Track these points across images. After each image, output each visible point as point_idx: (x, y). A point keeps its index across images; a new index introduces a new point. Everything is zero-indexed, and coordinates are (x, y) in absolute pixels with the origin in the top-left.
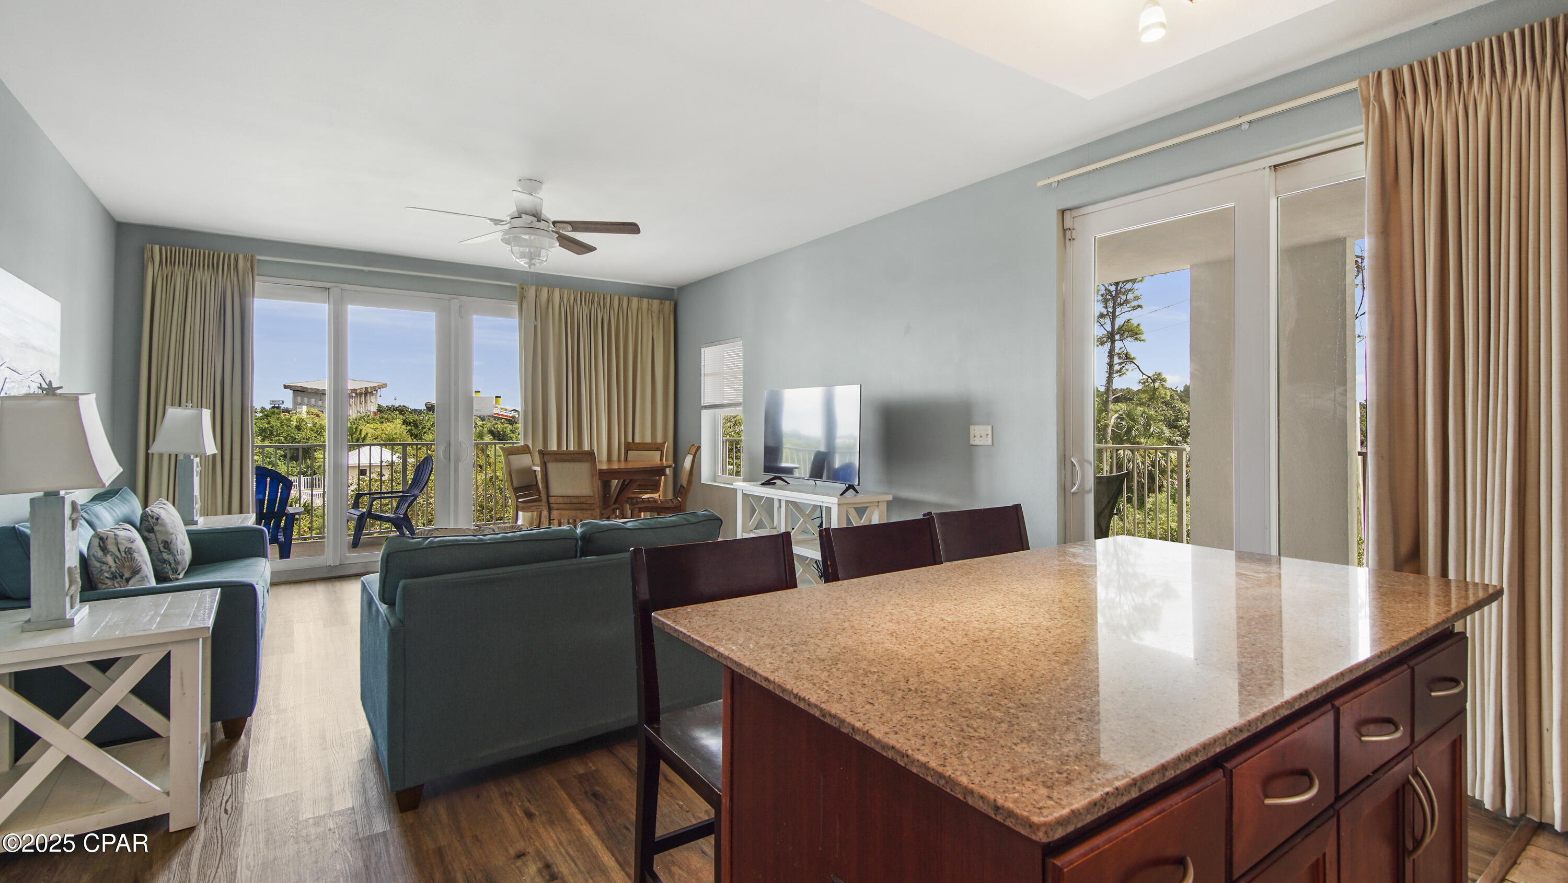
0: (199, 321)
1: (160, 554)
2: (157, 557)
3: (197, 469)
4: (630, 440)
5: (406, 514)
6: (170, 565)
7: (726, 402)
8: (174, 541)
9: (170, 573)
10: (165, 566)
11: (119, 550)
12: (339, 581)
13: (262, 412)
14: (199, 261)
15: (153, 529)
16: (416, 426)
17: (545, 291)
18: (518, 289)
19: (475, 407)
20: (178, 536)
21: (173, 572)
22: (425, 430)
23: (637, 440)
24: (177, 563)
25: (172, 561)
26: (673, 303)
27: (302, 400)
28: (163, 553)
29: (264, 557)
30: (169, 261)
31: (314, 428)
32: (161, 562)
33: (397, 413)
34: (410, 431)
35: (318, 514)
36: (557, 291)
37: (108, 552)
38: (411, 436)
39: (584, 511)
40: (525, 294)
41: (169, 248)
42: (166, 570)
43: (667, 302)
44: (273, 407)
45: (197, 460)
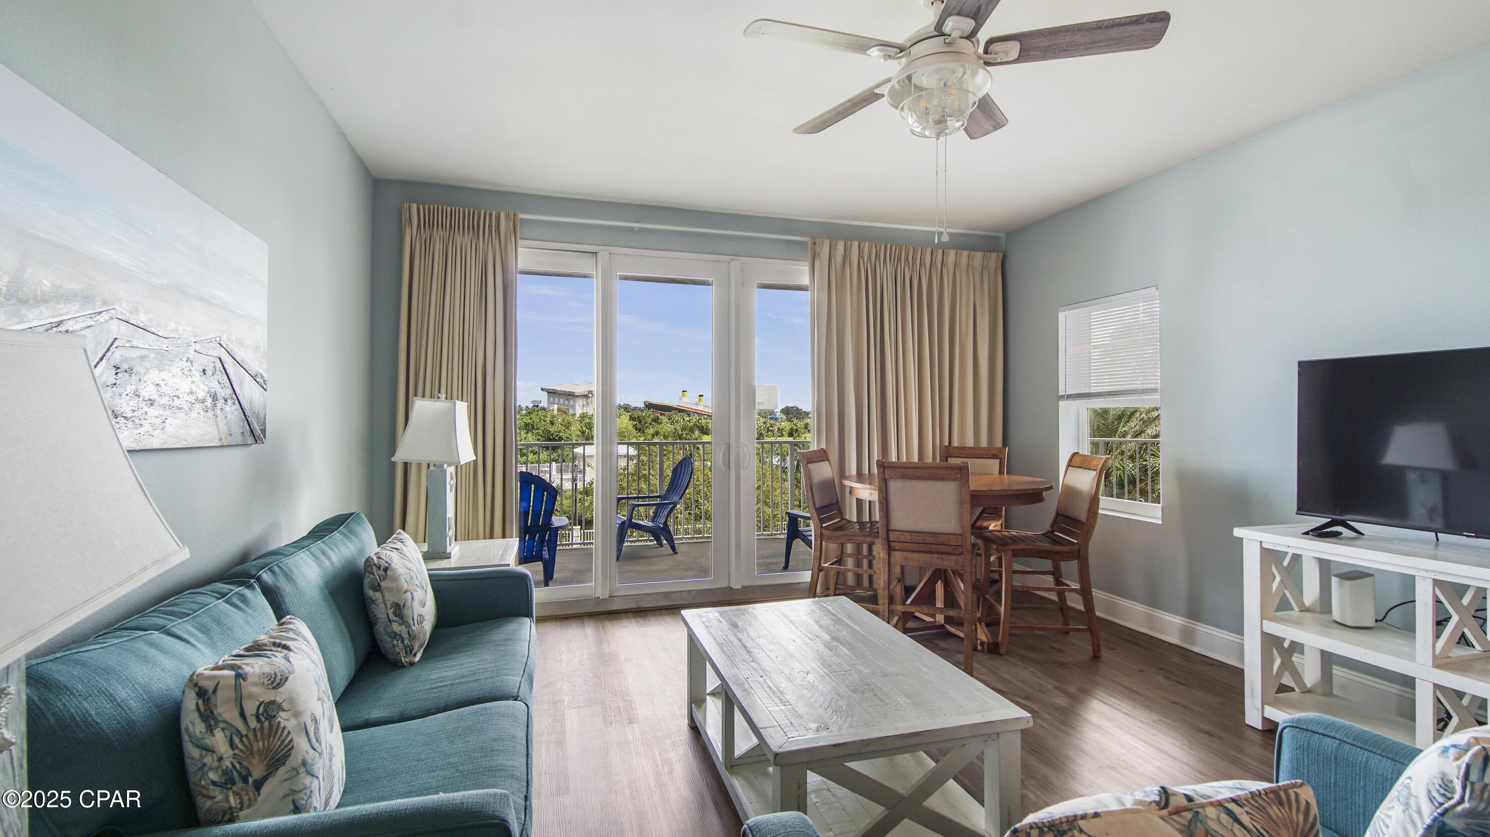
0: (459, 295)
1: (389, 623)
2: (385, 629)
3: (450, 482)
4: (947, 444)
5: (665, 523)
6: (403, 642)
7: (1094, 390)
8: (409, 604)
9: (403, 654)
10: (395, 642)
11: (242, 714)
12: (609, 620)
13: (526, 410)
14: (459, 222)
15: (379, 585)
16: (640, 421)
17: (841, 245)
18: (809, 245)
19: (758, 399)
20: (415, 594)
21: (406, 652)
22: (647, 425)
23: (955, 443)
24: (413, 637)
25: (406, 636)
26: (1001, 255)
27: (554, 400)
28: (393, 623)
29: (528, 617)
30: (427, 223)
31: (563, 423)
32: (391, 637)
33: (623, 410)
34: (635, 426)
35: (567, 496)
36: (856, 244)
37: (217, 722)
38: (636, 430)
39: (944, 556)
40: (818, 250)
41: (427, 206)
42: (397, 649)
43: (994, 255)
44: (534, 406)
45: (451, 470)
